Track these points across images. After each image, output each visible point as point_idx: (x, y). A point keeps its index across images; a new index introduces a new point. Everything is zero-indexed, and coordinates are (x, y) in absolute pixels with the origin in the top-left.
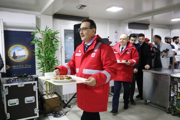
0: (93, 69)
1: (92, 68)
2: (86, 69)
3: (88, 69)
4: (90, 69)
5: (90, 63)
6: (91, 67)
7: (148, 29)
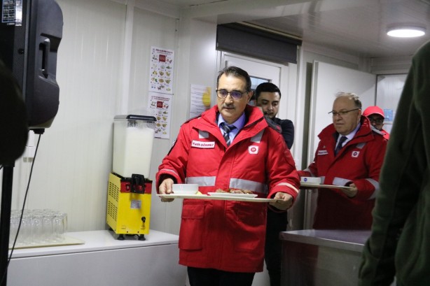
0: (252, 180)
1: (252, 177)
2: (239, 178)
3: (242, 178)
4: (247, 179)
5: (248, 167)
6: (250, 176)
7: (295, 62)
